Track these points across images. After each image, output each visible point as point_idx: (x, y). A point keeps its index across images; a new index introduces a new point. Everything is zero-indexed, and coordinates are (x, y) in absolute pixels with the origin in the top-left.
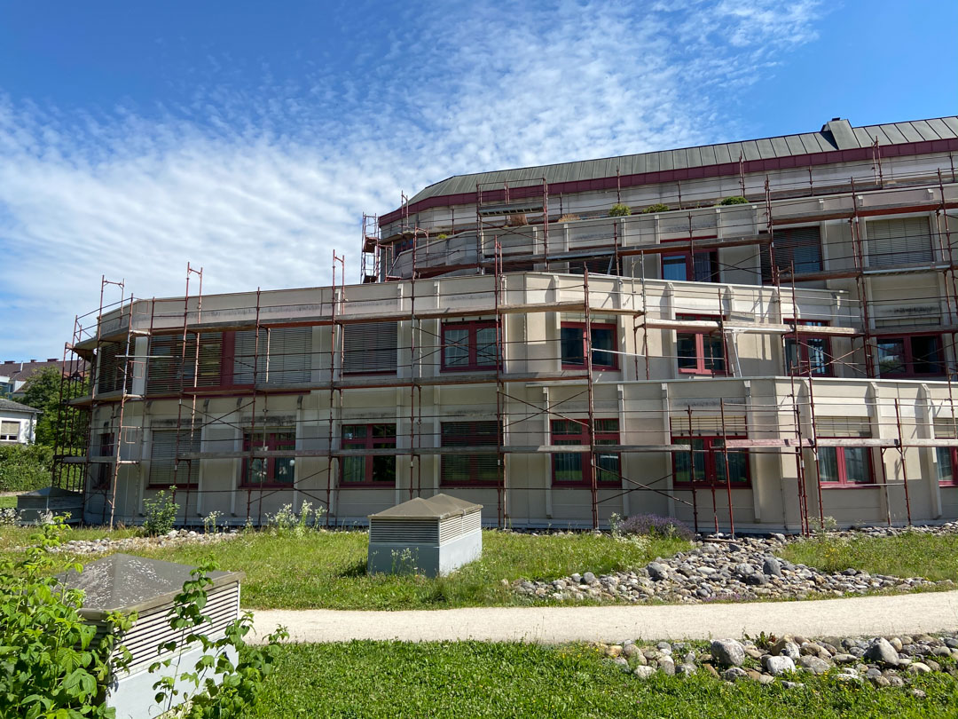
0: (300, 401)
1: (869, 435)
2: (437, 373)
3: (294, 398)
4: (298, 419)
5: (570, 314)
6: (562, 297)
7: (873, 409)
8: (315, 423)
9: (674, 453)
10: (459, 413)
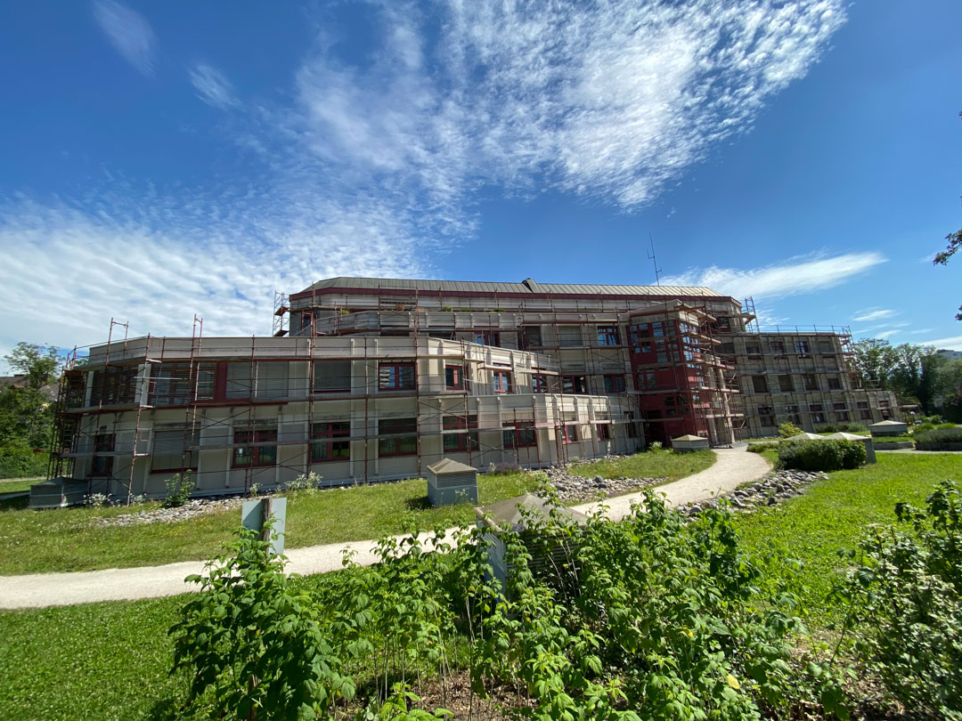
0: (280, 409)
1: (574, 420)
2: (377, 392)
3: (277, 407)
4: (279, 421)
5: (450, 361)
6: (446, 352)
7: (576, 408)
8: (291, 423)
9: (504, 431)
10: (390, 414)
